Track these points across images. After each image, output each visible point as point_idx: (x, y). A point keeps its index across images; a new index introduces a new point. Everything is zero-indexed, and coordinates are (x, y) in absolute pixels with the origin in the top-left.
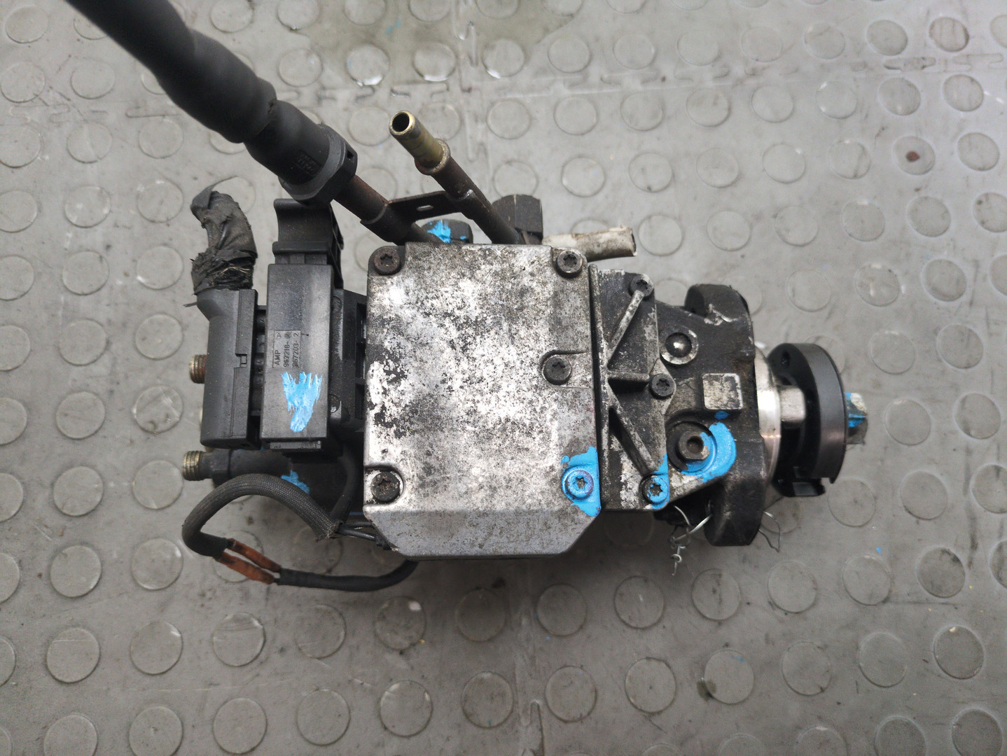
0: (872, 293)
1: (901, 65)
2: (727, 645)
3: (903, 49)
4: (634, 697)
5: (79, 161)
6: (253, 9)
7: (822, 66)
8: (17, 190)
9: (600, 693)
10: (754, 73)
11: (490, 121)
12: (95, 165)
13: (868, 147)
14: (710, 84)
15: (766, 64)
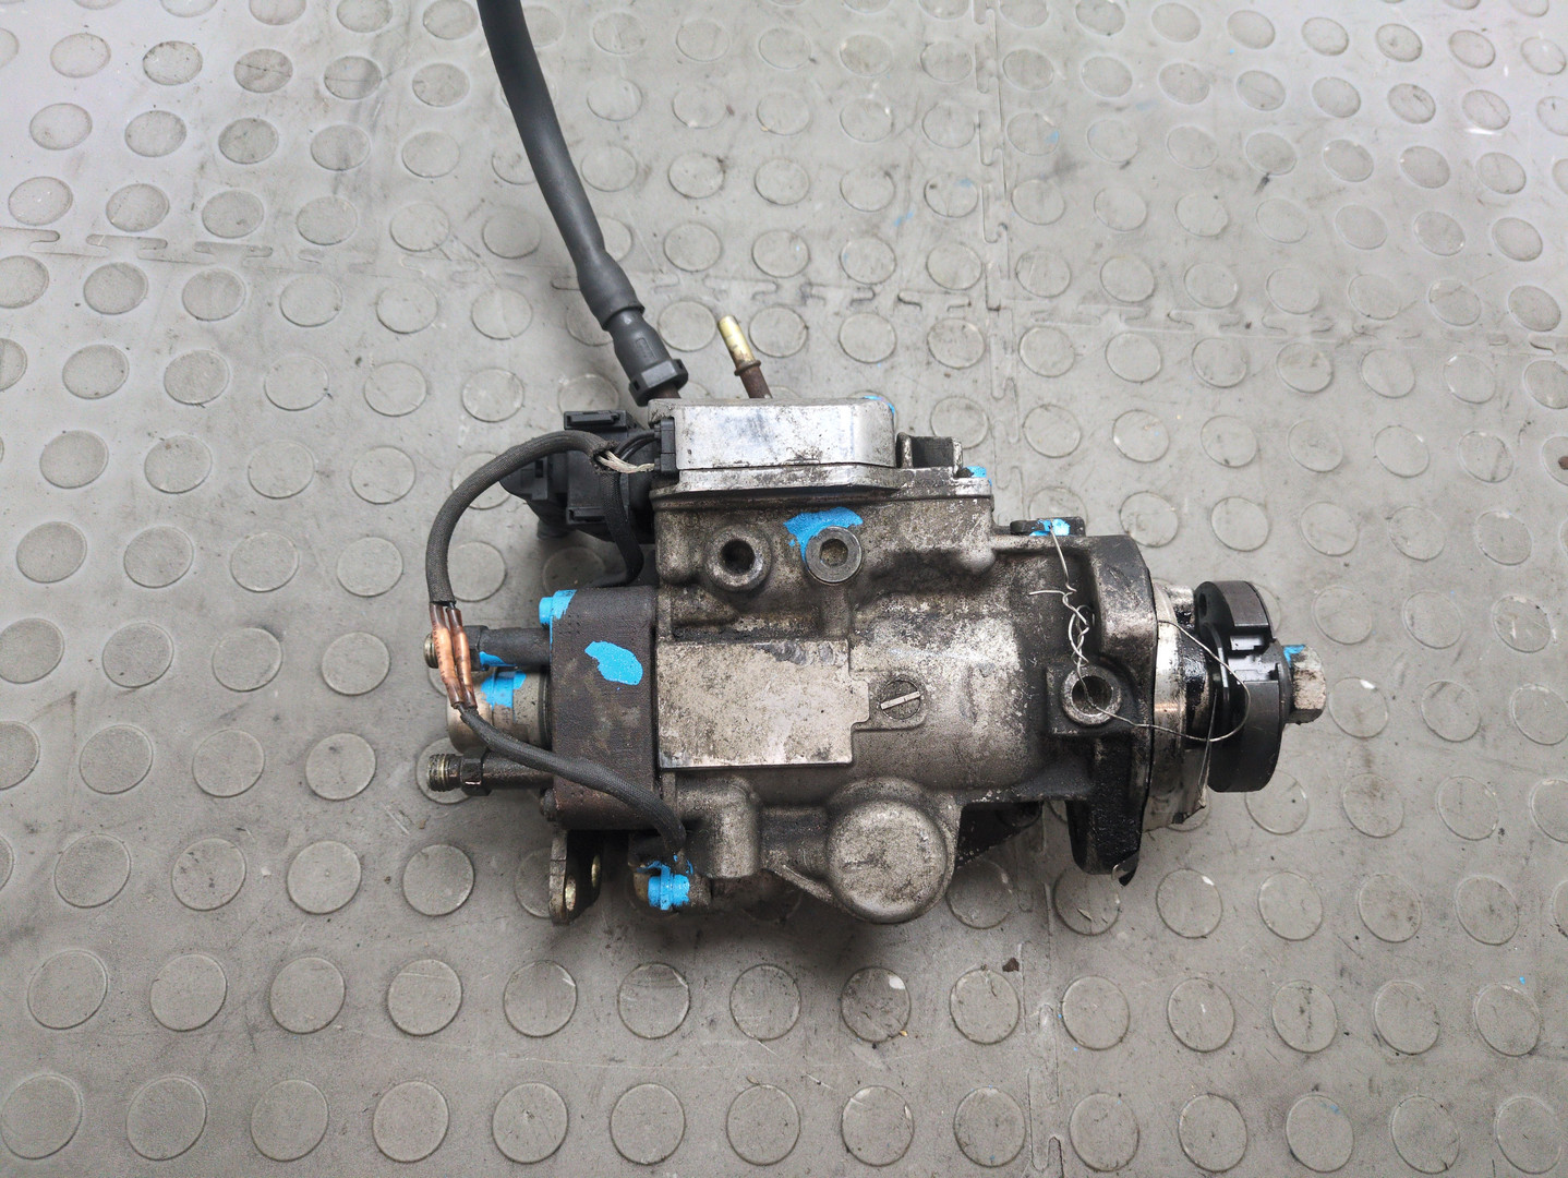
0: (1514, 633)
1: (1553, 347)
2: (1316, 1088)
3: (1555, 325)
4: (1191, 1145)
5: (485, 335)
6: (724, 172)
7: (1451, 333)
8: (403, 362)
9: (1143, 1134)
10: (1364, 333)
11: (1022, 352)
12: (505, 343)
13: (1508, 445)
14: (1307, 339)
15: (1380, 323)
